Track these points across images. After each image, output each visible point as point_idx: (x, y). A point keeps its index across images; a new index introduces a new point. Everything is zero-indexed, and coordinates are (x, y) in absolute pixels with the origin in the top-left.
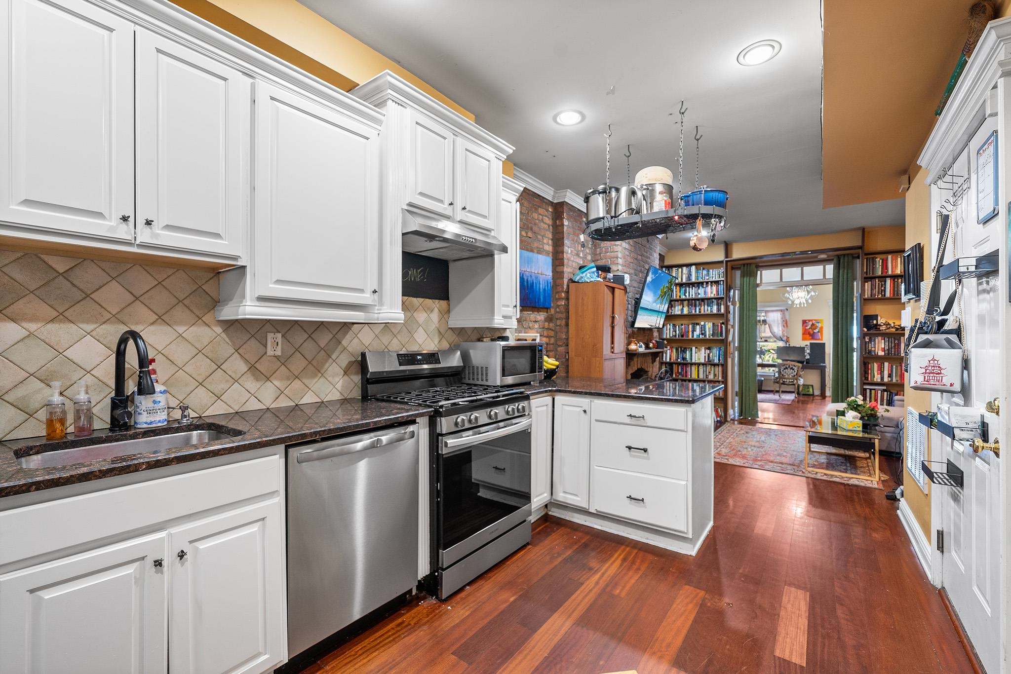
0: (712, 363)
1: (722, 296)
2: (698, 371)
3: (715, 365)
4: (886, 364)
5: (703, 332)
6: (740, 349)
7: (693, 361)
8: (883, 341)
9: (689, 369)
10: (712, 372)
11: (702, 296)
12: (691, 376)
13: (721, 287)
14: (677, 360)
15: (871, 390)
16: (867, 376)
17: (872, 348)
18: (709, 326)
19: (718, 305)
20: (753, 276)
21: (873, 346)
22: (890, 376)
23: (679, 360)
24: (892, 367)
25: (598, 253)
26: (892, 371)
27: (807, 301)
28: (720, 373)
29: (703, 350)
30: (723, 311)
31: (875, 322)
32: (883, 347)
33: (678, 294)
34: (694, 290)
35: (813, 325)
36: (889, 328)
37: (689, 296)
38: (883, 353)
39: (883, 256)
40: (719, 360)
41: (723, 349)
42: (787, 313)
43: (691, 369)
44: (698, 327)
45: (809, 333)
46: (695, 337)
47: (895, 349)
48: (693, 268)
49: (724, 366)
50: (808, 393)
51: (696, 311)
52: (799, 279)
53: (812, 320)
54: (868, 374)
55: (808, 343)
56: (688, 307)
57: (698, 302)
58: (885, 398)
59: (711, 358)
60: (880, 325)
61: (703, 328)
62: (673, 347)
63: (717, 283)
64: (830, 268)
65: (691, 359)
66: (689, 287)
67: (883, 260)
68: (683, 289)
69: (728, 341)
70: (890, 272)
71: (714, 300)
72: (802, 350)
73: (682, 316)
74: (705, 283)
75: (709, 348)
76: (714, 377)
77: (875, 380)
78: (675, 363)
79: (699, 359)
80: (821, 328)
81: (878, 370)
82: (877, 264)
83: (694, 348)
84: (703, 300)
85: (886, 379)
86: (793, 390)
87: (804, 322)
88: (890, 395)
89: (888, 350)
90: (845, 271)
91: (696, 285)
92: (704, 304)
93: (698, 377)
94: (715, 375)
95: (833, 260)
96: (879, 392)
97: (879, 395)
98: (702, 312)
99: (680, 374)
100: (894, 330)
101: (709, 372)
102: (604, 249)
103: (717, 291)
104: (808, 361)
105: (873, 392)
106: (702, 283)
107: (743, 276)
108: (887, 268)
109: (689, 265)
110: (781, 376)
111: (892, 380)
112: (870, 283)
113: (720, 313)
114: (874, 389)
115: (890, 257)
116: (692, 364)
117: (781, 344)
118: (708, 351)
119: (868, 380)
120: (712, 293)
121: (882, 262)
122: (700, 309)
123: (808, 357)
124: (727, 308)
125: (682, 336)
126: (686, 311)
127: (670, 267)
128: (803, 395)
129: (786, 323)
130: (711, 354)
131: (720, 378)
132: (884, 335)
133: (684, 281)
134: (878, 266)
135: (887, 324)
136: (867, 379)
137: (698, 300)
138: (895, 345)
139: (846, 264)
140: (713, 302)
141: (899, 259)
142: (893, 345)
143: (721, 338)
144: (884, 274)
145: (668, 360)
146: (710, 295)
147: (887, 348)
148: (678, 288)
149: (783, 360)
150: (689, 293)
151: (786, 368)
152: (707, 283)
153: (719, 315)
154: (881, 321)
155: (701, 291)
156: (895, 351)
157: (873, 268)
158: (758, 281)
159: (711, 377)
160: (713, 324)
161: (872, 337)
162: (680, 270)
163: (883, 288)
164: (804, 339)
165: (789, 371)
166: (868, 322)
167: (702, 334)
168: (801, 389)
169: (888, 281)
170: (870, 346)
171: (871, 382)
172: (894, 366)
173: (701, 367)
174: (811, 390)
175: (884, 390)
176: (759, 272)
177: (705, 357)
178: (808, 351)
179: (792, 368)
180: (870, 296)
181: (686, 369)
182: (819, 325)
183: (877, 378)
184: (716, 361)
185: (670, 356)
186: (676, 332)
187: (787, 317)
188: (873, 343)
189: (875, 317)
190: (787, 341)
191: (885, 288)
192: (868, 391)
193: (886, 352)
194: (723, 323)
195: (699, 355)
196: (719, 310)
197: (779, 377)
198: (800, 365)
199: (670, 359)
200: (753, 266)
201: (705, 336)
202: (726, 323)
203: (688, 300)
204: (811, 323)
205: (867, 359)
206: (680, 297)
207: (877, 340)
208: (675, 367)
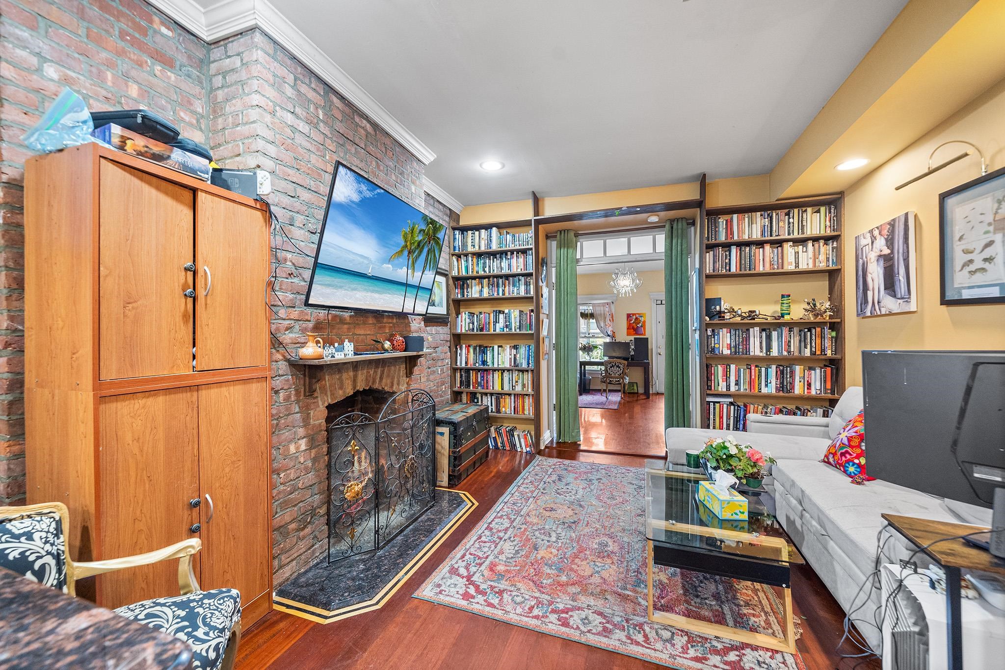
0: (519, 368)
1: (531, 271)
2: (502, 379)
3: (523, 371)
4: (733, 367)
5: (508, 323)
6: (557, 347)
7: (496, 366)
8: (729, 334)
9: (490, 377)
10: (520, 381)
11: (505, 271)
12: (493, 388)
13: (531, 259)
14: (475, 364)
15: (714, 403)
16: (709, 384)
17: (715, 344)
18: (515, 314)
19: (527, 284)
20: (572, 247)
21: (716, 342)
22: (737, 383)
23: (477, 365)
24: (739, 370)
25: (220, 127)
26: (739, 376)
27: (632, 290)
28: (530, 382)
29: (508, 349)
30: (532, 293)
31: (718, 308)
32: (729, 342)
33: (476, 269)
34: (495, 263)
35: (637, 318)
36: (734, 316)
37: (490, 272)
38: (729, 352)
39: (728, 217)
40: (529, 364)
41: (532, 347)
42: (612, 306)
43: (493, 377)
44: (501, 316)
45: (633, 328)
46: (498, 331)
47: (743, 346)
48: (494, 230)
49: (536, 373)
50: (632, 391)
51: (498, 294)
52: (625, 252)
53: (635, 314)
54: (711, 381)
55: (632, 338)
56: (489, 287)
57: (500, 281)
58: (732, 415)
59: (518, 361)
60: (724, 312)
61: (508, 318)
62: (469, 346)
63: (524, 252)
64: (661, 239)
65: (493, 363)
66: (490, 259)
67: (727, 221)
68: (482, 261)
69: (541, 336)
70: (736, 238)
71: (521, 277)
72: (627, 345)
73: (481, 301)
74: (509, 253)
75: (515, 347)
76: (523, 389)
77: (720, 389)
78: (473, 370)
79: (503, 363)
80: (644, 322)
81: (723, 376)
82: (721, 227)
83: (496, 347)
84: (507, 277)
85: (733, 388)
86: (619, 388)
87: (629, 316)
88: (738, 410)
89: (735, 347)
90: (679, 241)
91: (498, 256)
92: (509, 283)
93: (502, 389)
94: (524, 386)
95: (664, 226)
96: (725, 406)
97: (725, 410)
98: (507, 295)
99: (479, 384)
100: (739, 319)
101: (517, 382)
102: (230, 119)
103: (525, 265)
104: (633, 358)
105: (717, 405)
106: (506, 252)
107: (560, 246)
108: (732, 233)
109: (488, 227)
110: (608, 374)
111: (739, 389)
112: (712, 253)
113: (528, 295)
114: (719, 402)
115: (735, 216)
116: (494, 370)
117: (608, 340)
118: (514, 351)
119: (711, 389)
120: (517, 267)
121: (726, 224)
122: (503, 291)
123: (632, 353)
124: (538, 289)
125: (482, 330)
126: (485, 294)
127: (464, 230)
128: (629, 393)
129: (612, 317)
130: (518, 356)
131: (530, 390)
132: (730, 326)
133: (483, 249)
134: (721, 229)
135: (732, 311)
136: (709, 388)
137: (501, 277)
138: (743, 341)
139: (680, 231)
140: (519, 280)
141: (747, 219)
142: (741, 340)
143: (530, 332)
144: (729, 241)
145: (463, 365)
146: (514, 271)
147: (733, 344)
148: (475, 260)
149: (610, 357)
150: (489, 267)
151: (613, 366)
152: (512, 252)
153: (527, 299)
154: (725, 306)
155: (505, 264)
156: (743, 349)
157: (716, 231)
158: (578, 257)
159: (519, 389)
160: (521, 312)
161: (716, 328)
162: (477, 233)
163: (727, 261)
164: (628, 334)
165: (615, 369)
166: (710, 307)
167: (507, 326)
168: (626, 388)
169: (734, 249)
170: (713, 342)
171: (716, 392)
172: (742, 370)
173: (506, 374)
174: (635, 388)
175: (731, 403)
176: (579, 244)
177: (511, 359)
178: (633, 347)
179: (617, 366)
180: (712, 271)
181: (487, 377)
182: (642, 319)
183: (722, 388)
184: (525, 366)
185: (467, 358)
186: (473, 324)
187: (613, 311)
188: (716, 337)
189: (718, 301)
190: (613, 337)
191: (730, 260)
192: (712, 405)
193: (733, 350)
194: (532, 311)
195: (502, 357)
196: (527, 291)
197: (606, 377)
198: (626, 362)
199: (466, 363)
200: (572, 234)
201: (511, 329)
202: (538, 310)
203: (488, 277)
204: (634, 317)
205: (710, 359)
206: (477, 272)
207: (721, 333)
208: (472, 374)
